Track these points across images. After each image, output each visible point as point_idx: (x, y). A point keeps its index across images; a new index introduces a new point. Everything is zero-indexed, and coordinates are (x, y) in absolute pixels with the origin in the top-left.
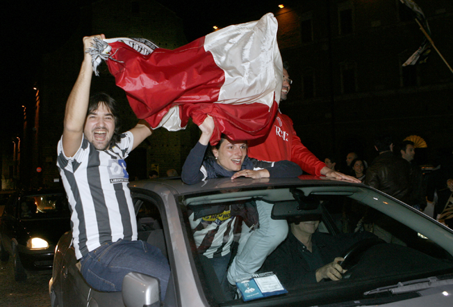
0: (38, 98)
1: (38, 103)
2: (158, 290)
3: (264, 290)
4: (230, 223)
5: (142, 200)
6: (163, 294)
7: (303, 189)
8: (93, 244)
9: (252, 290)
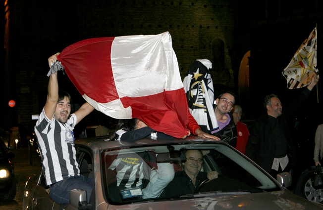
0: (7, 8)
1: (7, 15)
2: (85, 195)
3: (133, 195)
4: (140, 166)
5: (85, 152)
6: (89, 197)
7: (175, 146)
8: (59, 178)
9: (128, 194)
